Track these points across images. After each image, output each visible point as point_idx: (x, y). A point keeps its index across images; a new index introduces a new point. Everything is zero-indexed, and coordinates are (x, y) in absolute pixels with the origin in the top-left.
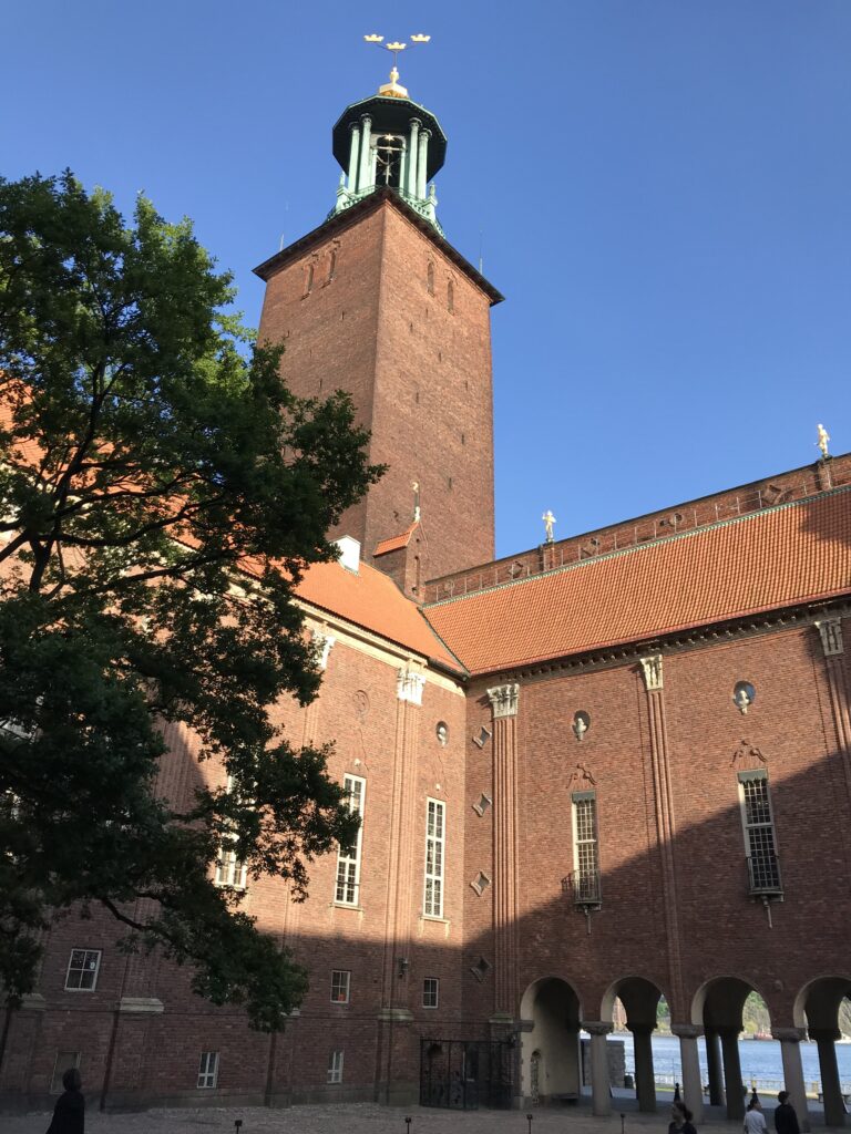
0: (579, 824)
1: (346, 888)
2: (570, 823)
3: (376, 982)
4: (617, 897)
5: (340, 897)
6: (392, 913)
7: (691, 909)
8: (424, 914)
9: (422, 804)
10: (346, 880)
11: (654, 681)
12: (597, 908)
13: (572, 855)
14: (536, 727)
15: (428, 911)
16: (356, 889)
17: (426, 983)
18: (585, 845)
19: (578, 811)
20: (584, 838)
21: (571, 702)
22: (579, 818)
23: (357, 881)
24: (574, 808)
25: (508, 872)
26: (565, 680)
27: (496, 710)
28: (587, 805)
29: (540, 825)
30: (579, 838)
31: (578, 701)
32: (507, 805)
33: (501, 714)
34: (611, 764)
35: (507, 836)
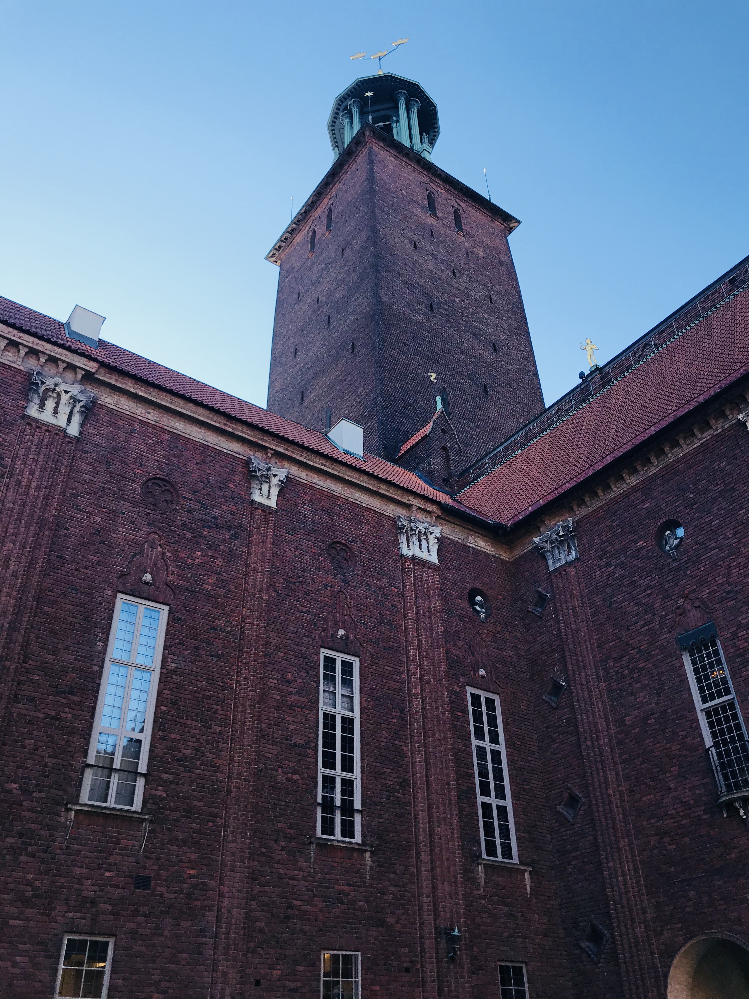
0: (699, 681)
1: (338, 817)
2: (685, 681)
3: (407, 970)
5: (328, 828)
6: (425, 856)
8: (484, 856)
9: (460, 697)
10: (338, 803)
13: (698, 727)
14: (608, 565)
15: (491, 851)
16: (358, 819)
17: (504, 970)
18: (716, 710)
19: (694, 663)
20: (713, 699)
21: (650, 514)
22: (696, 671)
23: (358, 805)
24: (686, 660)
25: (606, 778)
26: (634, 489)
27: (550, 562)
28: (707, 648)
29: (641, 697)
30: (704, 701)
31: (661, 510)
32: (588, 682)
33: (558, 565)
34: (729, 575)
35: (596, 725)
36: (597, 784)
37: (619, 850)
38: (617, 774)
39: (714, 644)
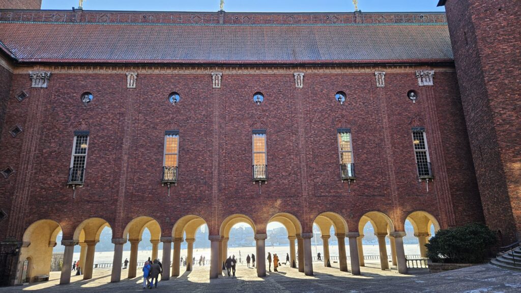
0: (77, 146)
2: (71, 145)
4: (93, 182)
7: (132, 188)
11: (131, 84)
12: (81, 187)
13: (70, 161)
14: (59, 96)
18: (78, 157)
19: (77, 140)
20: (79, 153)
21: (83, 86)
22: (77, 143)
24: (75, 138)
25: (27, 167)
26: (81, 75)
27: (33, 83)
28: (84, 138)
29: (53, 145)
30: (76, 153)
31: (87, 87)
32: (33, 133)
33: (37, 86)
34: (101, 119)
35: (30, 148)
36: (23, 168)
37: (23, 190)
38: (32, 167)
39: (87, 137)
